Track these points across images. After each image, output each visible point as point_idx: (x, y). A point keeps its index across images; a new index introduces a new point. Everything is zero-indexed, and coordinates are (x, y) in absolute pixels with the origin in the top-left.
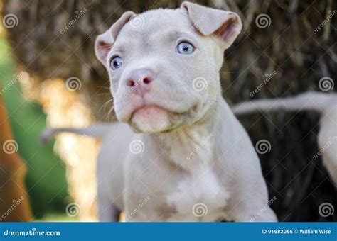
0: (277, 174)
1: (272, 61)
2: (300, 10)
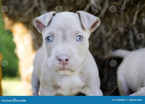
0: (106, 75)
1: (111, 29)
2: (125, 10)
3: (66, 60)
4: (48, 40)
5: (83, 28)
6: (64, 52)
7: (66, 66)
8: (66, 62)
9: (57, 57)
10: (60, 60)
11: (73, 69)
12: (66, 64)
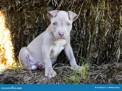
3: (63, 34)
4: (55, 24)
5: (70, 19)
6: (62, 31)
7: (62, 37)
8: (62, 35)
9: (59, 33)
10: (60, 34)
11: (65, 38)
12: (63, 36)
